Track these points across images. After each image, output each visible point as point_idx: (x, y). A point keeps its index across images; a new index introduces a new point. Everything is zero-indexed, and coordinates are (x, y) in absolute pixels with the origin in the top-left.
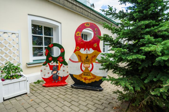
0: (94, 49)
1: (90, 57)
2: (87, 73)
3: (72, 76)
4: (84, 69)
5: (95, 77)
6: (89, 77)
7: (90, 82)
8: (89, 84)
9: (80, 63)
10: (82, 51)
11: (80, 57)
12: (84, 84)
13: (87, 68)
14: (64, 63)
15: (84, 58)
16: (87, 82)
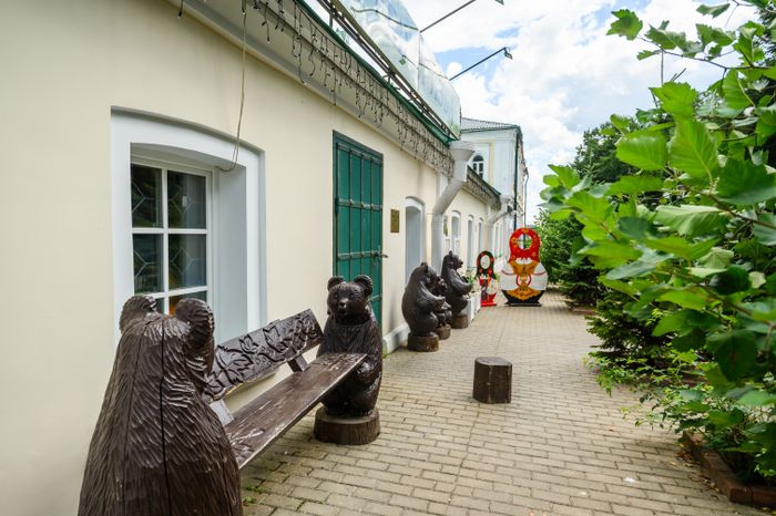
0: (532, 258)
1: (527, 268)
2: (524, 287)
3: (504, 292)
4: (520, 283)
5: (533, 291)
6: (525, 293)
7: (527, 298)
8: (526, 301)
9: (515, 276)
10: (519, 261)
11: (515, 268)
12: (521, 301)
13: (523, 282)
14: (493, 276)
15: (520, 269)
16: (523, 298)
